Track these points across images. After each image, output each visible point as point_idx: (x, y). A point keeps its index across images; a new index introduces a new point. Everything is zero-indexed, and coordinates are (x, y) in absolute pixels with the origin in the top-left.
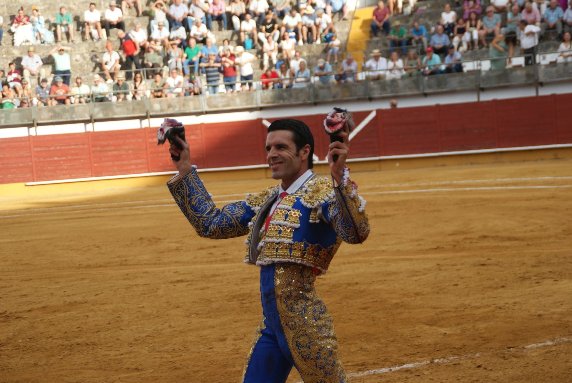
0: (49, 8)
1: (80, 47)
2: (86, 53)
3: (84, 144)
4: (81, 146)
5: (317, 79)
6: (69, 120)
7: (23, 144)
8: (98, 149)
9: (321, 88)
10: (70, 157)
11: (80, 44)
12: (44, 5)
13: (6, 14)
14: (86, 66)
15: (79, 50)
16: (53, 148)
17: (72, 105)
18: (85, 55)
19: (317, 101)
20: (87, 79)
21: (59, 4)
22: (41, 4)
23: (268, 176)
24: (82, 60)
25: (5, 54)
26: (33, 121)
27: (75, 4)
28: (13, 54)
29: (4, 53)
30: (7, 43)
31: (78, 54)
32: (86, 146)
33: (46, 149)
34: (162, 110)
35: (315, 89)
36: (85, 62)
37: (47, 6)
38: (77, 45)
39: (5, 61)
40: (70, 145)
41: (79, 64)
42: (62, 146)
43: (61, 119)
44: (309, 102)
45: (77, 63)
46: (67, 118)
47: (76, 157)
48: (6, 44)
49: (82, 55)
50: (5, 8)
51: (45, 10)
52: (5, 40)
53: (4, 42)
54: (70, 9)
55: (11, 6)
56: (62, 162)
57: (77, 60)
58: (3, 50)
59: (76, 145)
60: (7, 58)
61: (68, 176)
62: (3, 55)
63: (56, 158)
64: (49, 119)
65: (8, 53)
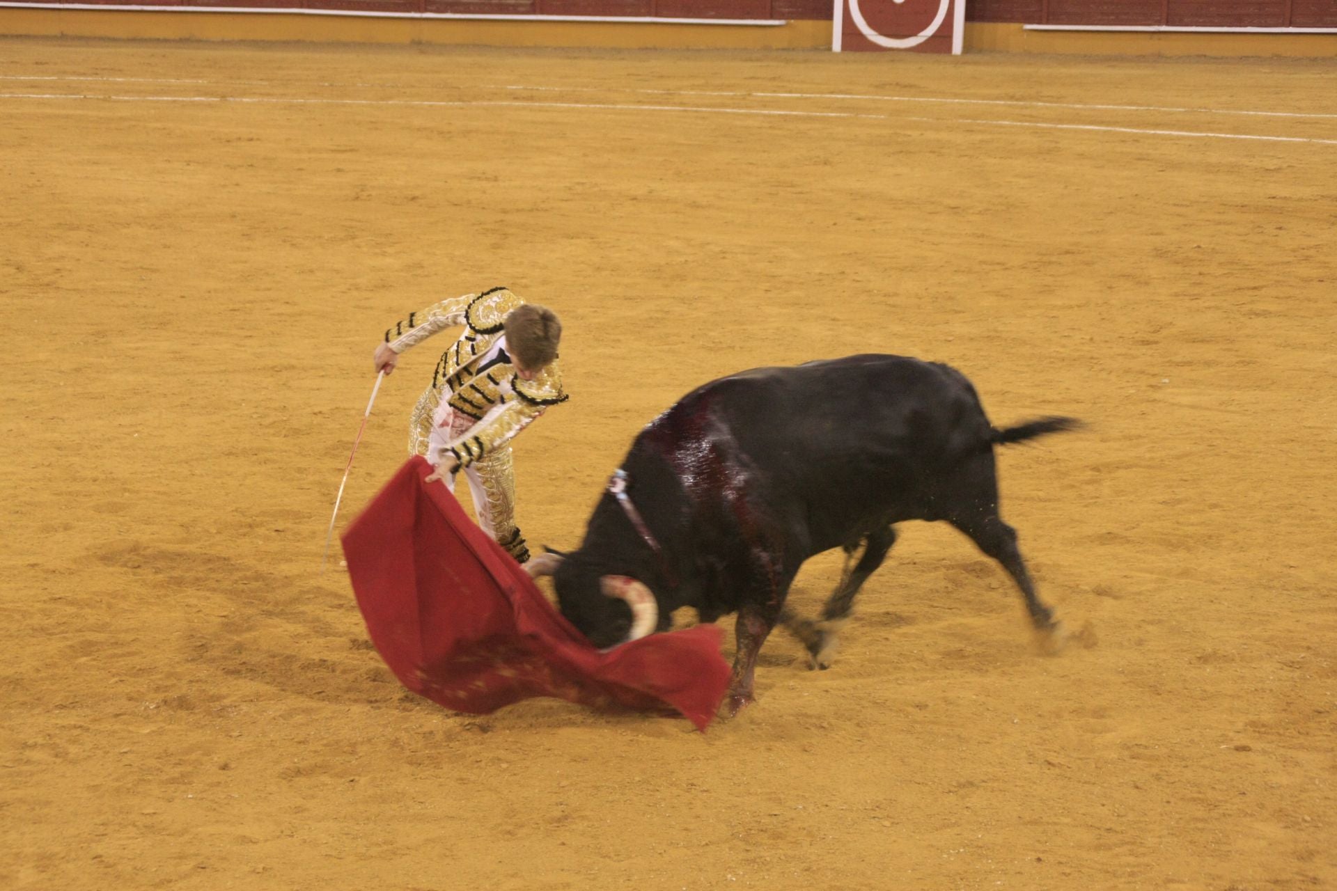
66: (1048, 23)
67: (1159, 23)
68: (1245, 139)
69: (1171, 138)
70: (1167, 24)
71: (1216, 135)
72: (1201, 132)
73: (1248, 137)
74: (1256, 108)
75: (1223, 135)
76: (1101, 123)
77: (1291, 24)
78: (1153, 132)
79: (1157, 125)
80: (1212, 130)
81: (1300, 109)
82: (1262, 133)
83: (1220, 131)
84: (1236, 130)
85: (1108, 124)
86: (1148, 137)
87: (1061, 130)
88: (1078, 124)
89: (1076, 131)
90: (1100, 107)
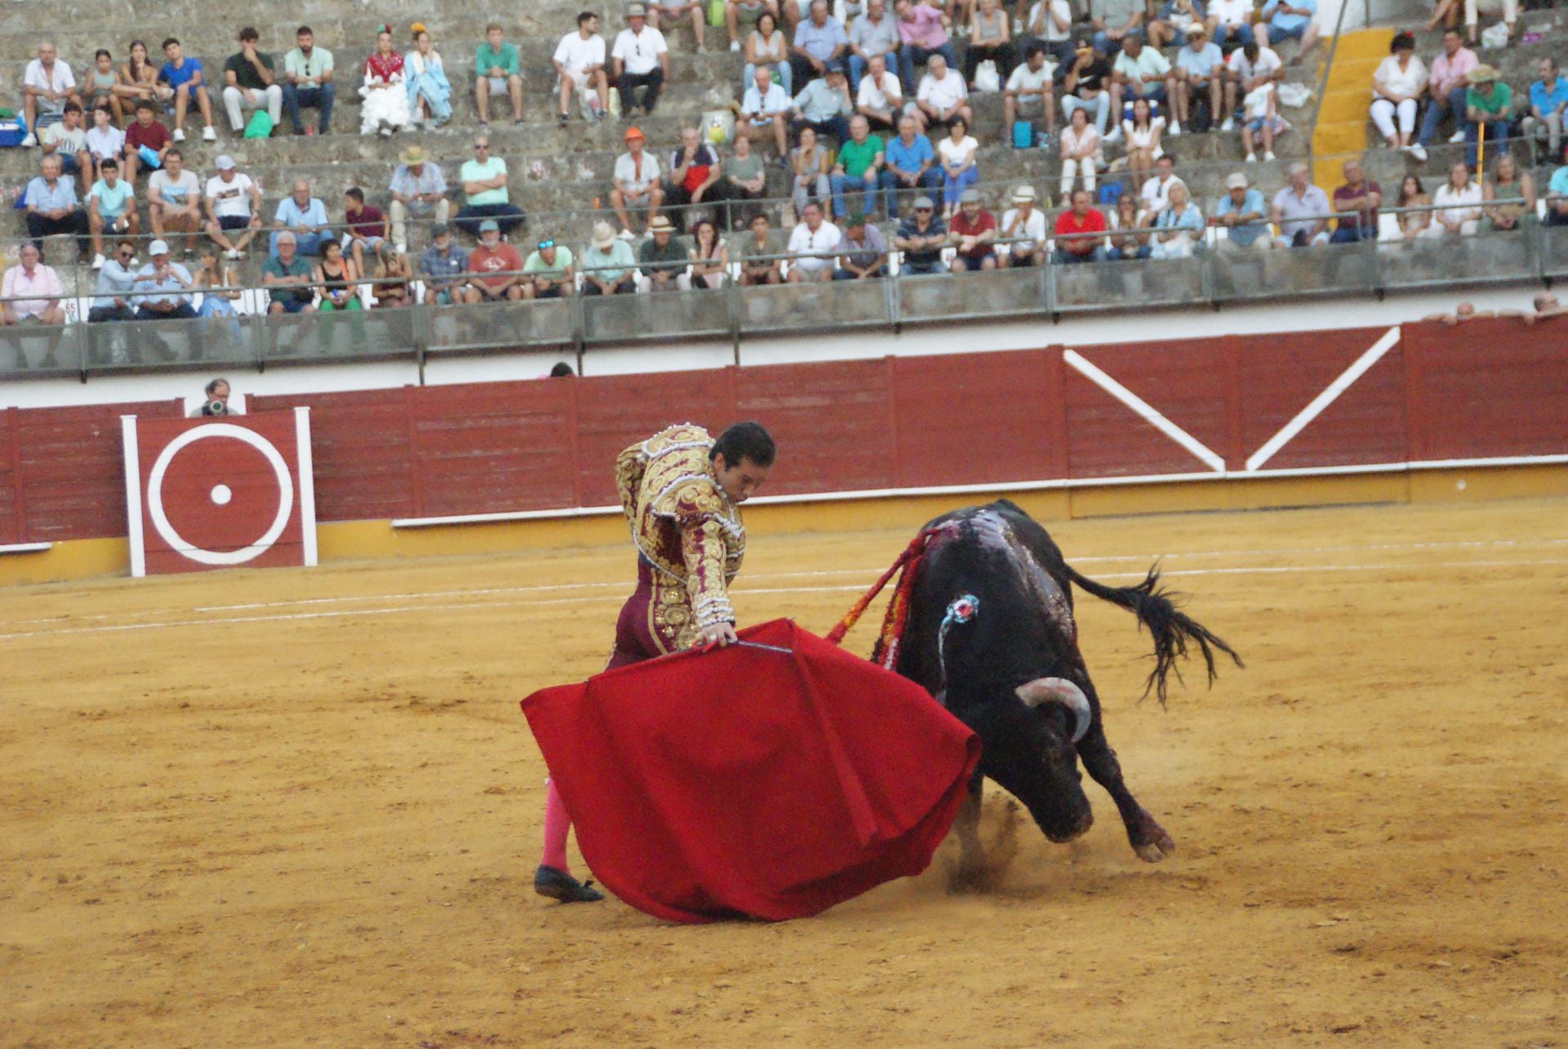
0: (458, 30)
1: (542, 140)
2: (560, 157)
3: (554, 414)
4: (545, 419)
5: (1222, 233)
6: (512, 344)
7: (388, 409)
8: (594, 426)
9: (1236, 260)
10: (516, 450)
11: (541, 129)
12: (444, 20)
13: (341, 47)
14: (559, 191)
15: (541, 148)
16: (469, 423)
17: (524, 302)
18: (556, 160)
19: (1225, 296)
20: (562, 229)
21: (486, 16)
22: (437, 17)
23: (1076, 515)
24: (546, 177)
25: (337, 159)
26: (416, 346)
27: (529, 18)
28: (360, 157)
29: (334, 155)
30: (343, 127)
31: (537, 158)
32: (560, 419)
33: (451, 425)
34: (771, 320)
35: (1216, 262)
36: (555, 181)
37: (451, 24)
38: (534, 132)
39: (337, 176)
40: (519, 416)
41: (540, 187)
42: (494, 417)
43: (492, 341)
44: (1197, 300)
45: (534, 183)
46: (507, 340)
47: (529, 449)
48: (339, 131)
49: (548, 161)
50: (339, 27)
51: (448, 34)
52: (337, 118)
53: (336, 124)
54: (517, 32)
55: (355, 21)
56: (492, 463)
57: (533, 176)
58: (333, 147)
59: (534, 414)
60: (342, 170)
61: (509, 502)
62: (330, 160)
63: (477, 452)
64: (458, 342)
65: (346, 154)
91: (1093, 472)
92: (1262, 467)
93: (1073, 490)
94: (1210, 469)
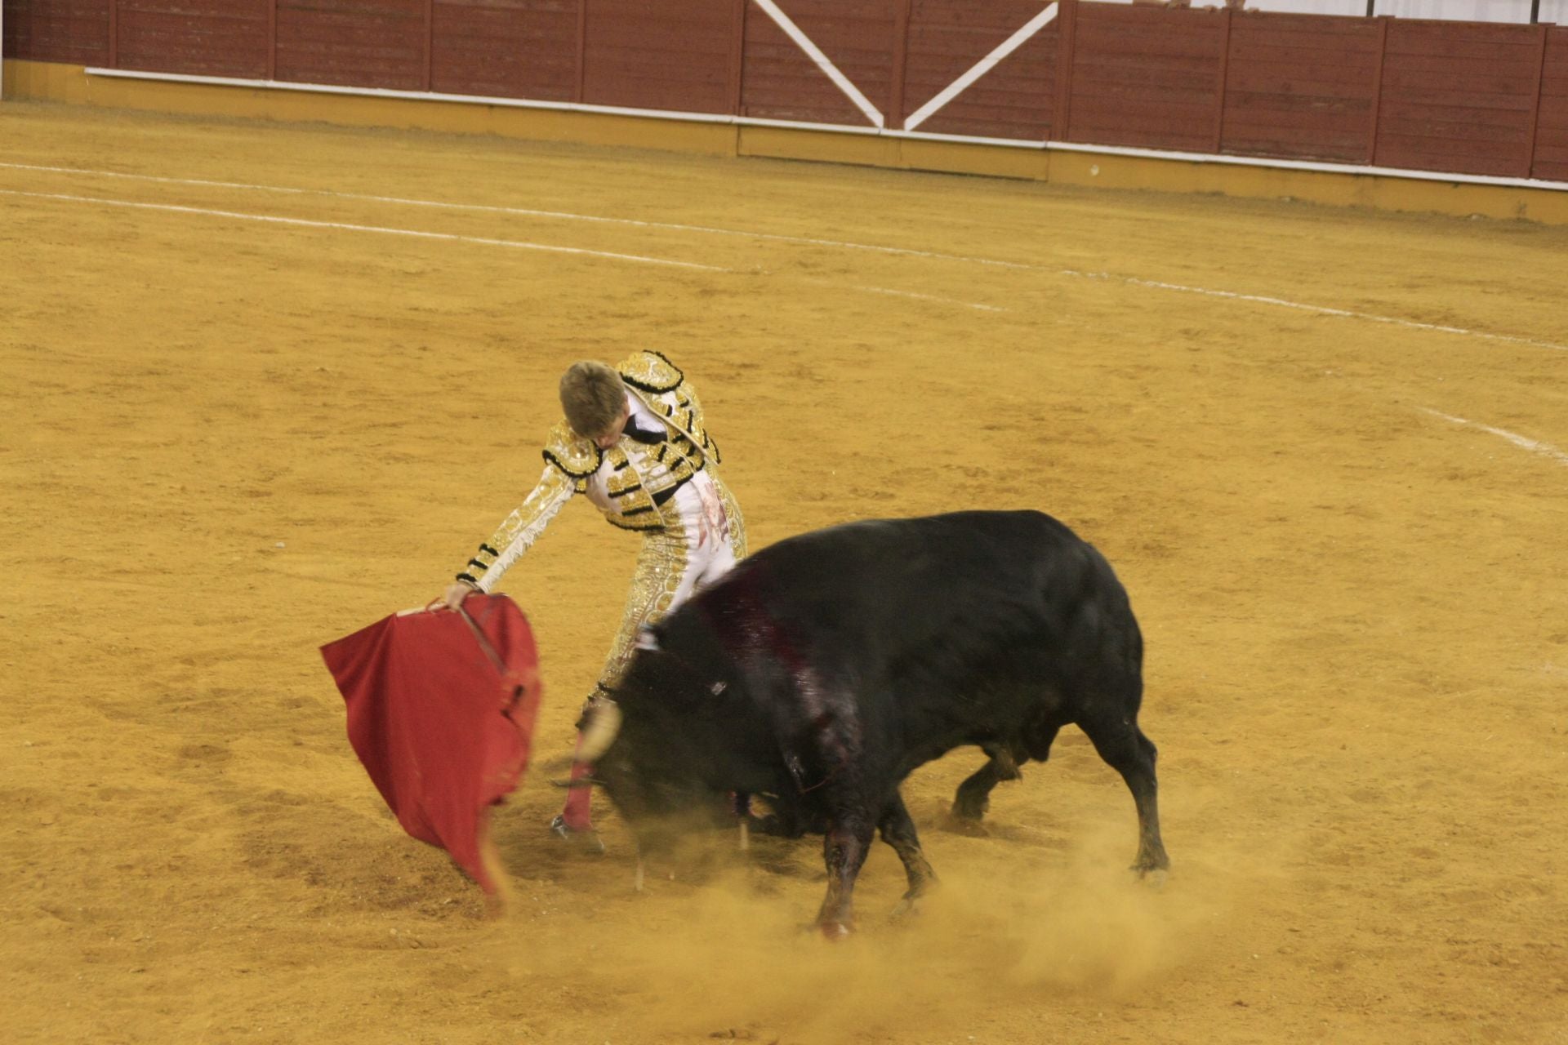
10: (213, 13)
47: (229, 15)
61: (203, 66)
66: (117, 67)
67: (266, 77)
68: (378, 234)
69: (285, 227)
70: (276, 78)
71: (343, 226)
72: (323, 220)
73: (383, 230)
74: (392, 194)
75: (351, 227)
76: (193, 203)
77: (431, 88)
78: (260, 218)
79: (267, 210)
80: (336, 219)
81: (444, 197)
82: (400, 225)
83: (348, 220)
84: (367, 220)
85: (203, 205)
86: (255, 224)
87: (139, 210)
88: (162, 203)
89: (160, 212)
90: (191, 181)
91: (762, 112)
92: (919, 128)
93: (740, 126)
94: (870, 124)
